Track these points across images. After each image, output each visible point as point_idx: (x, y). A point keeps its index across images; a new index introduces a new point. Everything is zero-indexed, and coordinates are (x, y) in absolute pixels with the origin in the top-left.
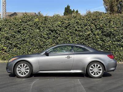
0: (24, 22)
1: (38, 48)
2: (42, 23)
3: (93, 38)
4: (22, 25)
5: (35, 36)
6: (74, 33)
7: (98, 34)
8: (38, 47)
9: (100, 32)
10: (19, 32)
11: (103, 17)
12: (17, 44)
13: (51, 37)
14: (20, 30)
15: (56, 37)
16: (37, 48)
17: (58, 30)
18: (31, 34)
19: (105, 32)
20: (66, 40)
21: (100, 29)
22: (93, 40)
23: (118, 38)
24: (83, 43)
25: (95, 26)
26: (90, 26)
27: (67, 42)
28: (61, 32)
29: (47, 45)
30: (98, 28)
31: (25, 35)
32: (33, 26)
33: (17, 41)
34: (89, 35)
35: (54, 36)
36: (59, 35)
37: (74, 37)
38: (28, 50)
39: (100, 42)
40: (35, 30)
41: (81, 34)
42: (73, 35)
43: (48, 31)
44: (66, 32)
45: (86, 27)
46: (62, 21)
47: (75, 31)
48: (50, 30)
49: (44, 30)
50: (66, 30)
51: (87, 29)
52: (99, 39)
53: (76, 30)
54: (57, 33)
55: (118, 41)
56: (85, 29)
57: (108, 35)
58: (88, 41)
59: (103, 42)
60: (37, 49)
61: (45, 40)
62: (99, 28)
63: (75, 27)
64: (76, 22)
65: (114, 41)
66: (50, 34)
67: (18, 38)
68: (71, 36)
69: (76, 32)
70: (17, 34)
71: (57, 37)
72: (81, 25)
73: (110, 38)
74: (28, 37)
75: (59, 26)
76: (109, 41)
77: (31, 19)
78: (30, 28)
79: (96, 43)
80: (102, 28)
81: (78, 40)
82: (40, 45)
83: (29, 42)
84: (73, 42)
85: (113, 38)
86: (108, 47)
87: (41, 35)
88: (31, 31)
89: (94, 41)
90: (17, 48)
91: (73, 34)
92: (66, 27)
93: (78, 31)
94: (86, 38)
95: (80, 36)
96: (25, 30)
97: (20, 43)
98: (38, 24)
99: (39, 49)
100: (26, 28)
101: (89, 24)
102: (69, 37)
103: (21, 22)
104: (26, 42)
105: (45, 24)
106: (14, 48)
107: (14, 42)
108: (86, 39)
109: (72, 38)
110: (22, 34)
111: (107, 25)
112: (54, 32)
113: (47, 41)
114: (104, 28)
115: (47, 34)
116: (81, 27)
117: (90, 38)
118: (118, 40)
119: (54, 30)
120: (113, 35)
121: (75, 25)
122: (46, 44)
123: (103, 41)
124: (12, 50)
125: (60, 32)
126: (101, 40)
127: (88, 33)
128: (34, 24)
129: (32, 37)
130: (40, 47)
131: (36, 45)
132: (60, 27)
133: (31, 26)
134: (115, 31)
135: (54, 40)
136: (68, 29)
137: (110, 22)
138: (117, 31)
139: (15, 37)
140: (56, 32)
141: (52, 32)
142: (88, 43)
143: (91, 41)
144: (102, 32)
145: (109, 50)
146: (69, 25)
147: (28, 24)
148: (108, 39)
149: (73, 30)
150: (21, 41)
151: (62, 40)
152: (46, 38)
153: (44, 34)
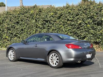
0: (22, 14)
2: (37, 14)
3: (84, 27)
4: (20, 16)
5: (31, 26)
6: (66, 23)
7: (89, 23)
9: (91, 21)
10: (18, 23)
11: (94, 7)
12: (17, 33)
13: (46, 27)
14: (19, 21)
15: (50, 26)
17: (52, 20)
18: (28, 24)
20: (59, 29)
21: (91, 18)
24: (75, 32)
27: (60, 31)
28: (54, 22)
30: (89, 18)
31: (23, 26)
33: (17, 31)
34: (80, 24)
35: (48, 26)
36: (53, 25)
37: (67, 27)
39: (92, 31)
40: (31, 21)
41: (73, 23)
42: (65, 25)
43: (43, 22)
44: (59, 22)
45: (77, 17)
46: (55, 12)
48: (44, 20)
49: (39, 21)
50: (59, 20)
52: (90, 28)
53: (68, 20)
57: (99, 24)
59: (95, 31)
61: (40, 30)
63: (67, 17)
66: (45, 24)
67: (17, 29)
70: (16, 25)
72: (72, 15)
73: (102, 26)
74: (26, 27)
75: (52, 17)
76: (101, 29)
77: (28, 11)
78: (27, 20)
79: (88, 32)
80: (93, 17)
81: (70, 30)
84: (66, 31)
86: (100, 36)
87: (37, 25)
89: (86, 30)
90: (18, 38)
92: (58, 18)
95: (72, 25)
96: (23, 21)
98: (33, 15)
100: (23, 19)
101: (80, 13)
102: (61, 26)
103: (19, 14)
104: (24, 32)
105: (40, 15)
106: (15, 37)
107: (14, 32)
108: (78, 28)
109: (65, 28)
110: (20, 25)
111: (98, 14)
112: (48, 22)
113: (42, 31)
114: (95, 17)
115: (42, 24)
116: (73, 17)
117: (82, 27)
119: (49, 20)
121: (67, 15)
124: (13, 39)
126: (93, 29)
128: (31, 16)
133: (28, 18)
136: (61, 19)
139: (14, 28)
140: (50, 22)
142: (80, 32)
143: (82, 30)
145: (101, 38)
146: (61, 16)
147: (25, 16)
148: (99, 28)
149: (65, 20)
150: (20, 31)
151: (55, 29)
152: (42, 28)
153: (39, 24)
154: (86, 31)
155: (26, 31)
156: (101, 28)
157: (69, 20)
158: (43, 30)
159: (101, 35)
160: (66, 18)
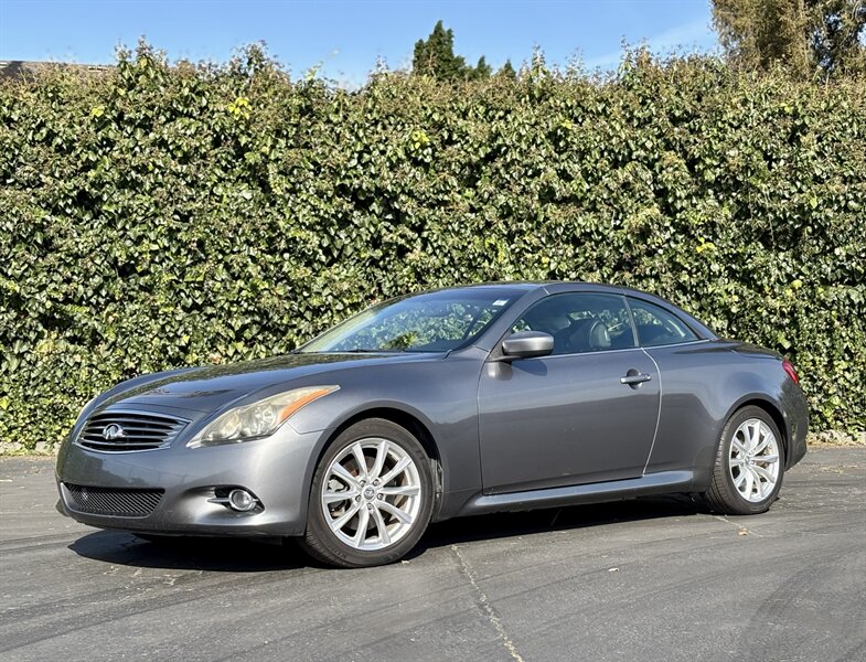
0: (131, 122)
1: (247, 334)
2: (278, 133)
3: (671, 260)
4: (111, 143)
5: (221, 235)
6: (532, 218)
7: (710, 227)
8: (244, 327)
9: (725, 211)
10: (85, 201)
11: (745, 102)
12: (67, 301)
13: (349, 250)
14: (99, 184)
15: (389, 245)
16: (238, 339)
17: (410, 194)
18: (184, 219)
19: (762, 209)
20: (472, 268)
22: (676, 268)
23: (849, 257)
25: (691, 163)
26: (651, 166)
28: (431, 206)
29: (317, 312)
30: (709, 185)
31: (138, 230)
32: (204, 157)
33: (68, 281)
34: (644, 233)
35: (375, 242)
36: (419, 229)
37: (535, 249)
38: (164, 350)
39: (725, 289)
40: (219, 190)
41: (586, 221)
43: (330, 200)
44: (472, 210)
45: (623, 174)
46: (439, 126)
47: (542, 201)
48: (342, 190)
49: (292, 191)
50: (470, 193)
51: (626, 185)
52: (715, 267)
53: (547, 195)
54: (399, 218)
55: (852, 284)
56: (613, 185)
57: (784, 236)
58: (640, 278)
59: (745, 291)
60: (240, 346)
61: (303, 272)
62: (717, 185)
63: (537, 173)
64: (549, 136)
65: (826, 283)
66: (345, 222)
67: (77, 256)
68: (510, 238)
69: (551, 207)
70: (65, 224)
71: (402, 252)
72: (582, 154)
73: (796, 256)
74: (165, 242)
75: (416, 163)
76: (790, 279)
77: (186, 101)
78: (177, 175)
79: (698, 298)
80: (738, 184)
81: (562, 275)
82: (264, 314)
83: (170, 286)
85: (814, 258)
86: (780, 327)
87: (273, 227)
88: (192, 199)
89: (684, 277)
90: (72, 340)
91: (524, 226)
92: (467, 172)
93: (565, 200)
94: (627, 256)
95: (576, 242)
96: (135, 185)
97: (97, 291)
98: (243, 140)
99: (250, 343)
100: (142, 169)
101: (643, 146)
102: (493, 247)
103: (102, 123)
104: (148, 289)
105: (307, 146)
106: (40, 336)
107: (42, 288)
108: (620, 266)
109: (517, 257)
110: (111, 224)
111: (777, 160)
112: (374, 206)
113: (320, 281)
114: (752, 180)
115: (322, 225)
116: (586, 173)
117: (651, 253)
118: (853, 272)
119: (380, 191)
120: (820, 232)
121: (538, 156)
122: (315, 302)
123: (746, 278)
124: (20, 356)
125: (425, 211)
126: (732, 274)
127: (637, 219)
128: (216, 143)
129: (201, 244)
130: (263, 329)
131: (230, 314)
132: (427, 166)
133: (185, 159)
134: (829, 203)
135: (379, 273)
136: (485, 186)
137: (793, 139)
138: (846, 209)
139: (47, 246)
140: (387, 208)
141: (363, 206)
143: (657, 277)
144: (742, 212)
145: (787, 345)
146: (490, 158)
147: (162, 143)
148: (780, 268)
149: (524, 192)
150: (106, 279)
151: (438, 270)
152: (315, 253)
153: (297, 219)
154: (681, 287)
155: (167, 278)
156: (789, 270)
157: (553, 201)
158: (327, 273)
159: (787, 321)
160: (532, 177)
